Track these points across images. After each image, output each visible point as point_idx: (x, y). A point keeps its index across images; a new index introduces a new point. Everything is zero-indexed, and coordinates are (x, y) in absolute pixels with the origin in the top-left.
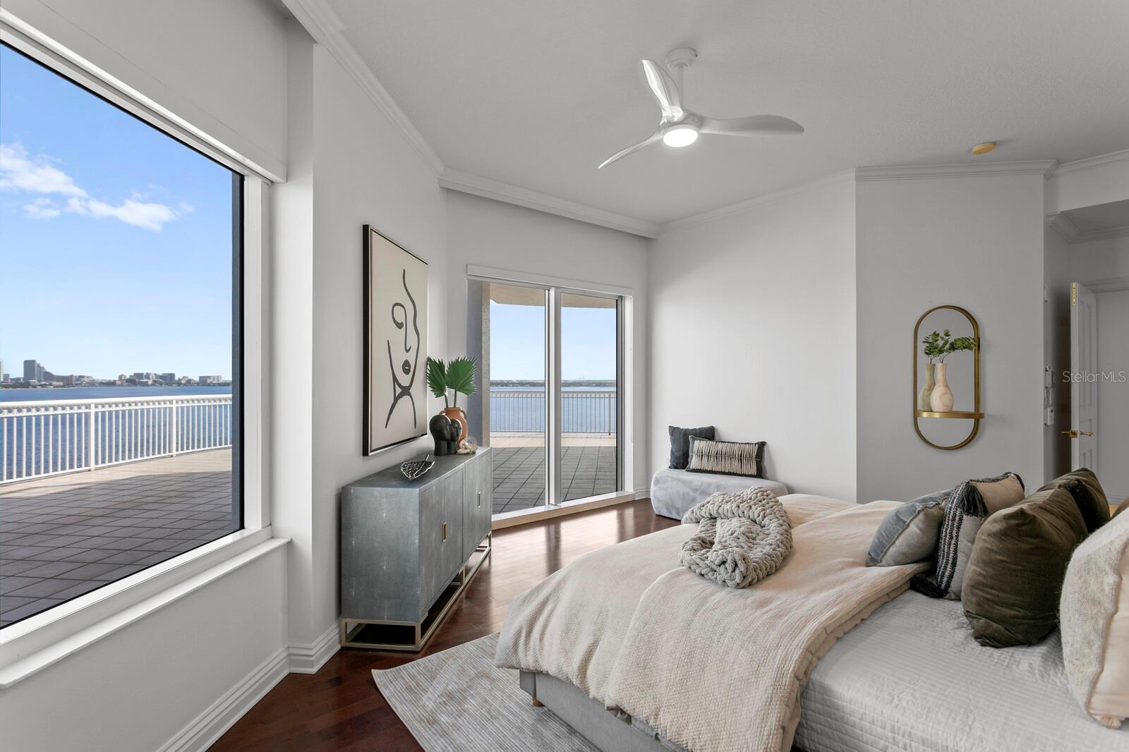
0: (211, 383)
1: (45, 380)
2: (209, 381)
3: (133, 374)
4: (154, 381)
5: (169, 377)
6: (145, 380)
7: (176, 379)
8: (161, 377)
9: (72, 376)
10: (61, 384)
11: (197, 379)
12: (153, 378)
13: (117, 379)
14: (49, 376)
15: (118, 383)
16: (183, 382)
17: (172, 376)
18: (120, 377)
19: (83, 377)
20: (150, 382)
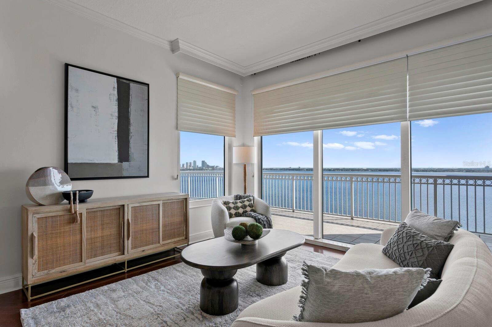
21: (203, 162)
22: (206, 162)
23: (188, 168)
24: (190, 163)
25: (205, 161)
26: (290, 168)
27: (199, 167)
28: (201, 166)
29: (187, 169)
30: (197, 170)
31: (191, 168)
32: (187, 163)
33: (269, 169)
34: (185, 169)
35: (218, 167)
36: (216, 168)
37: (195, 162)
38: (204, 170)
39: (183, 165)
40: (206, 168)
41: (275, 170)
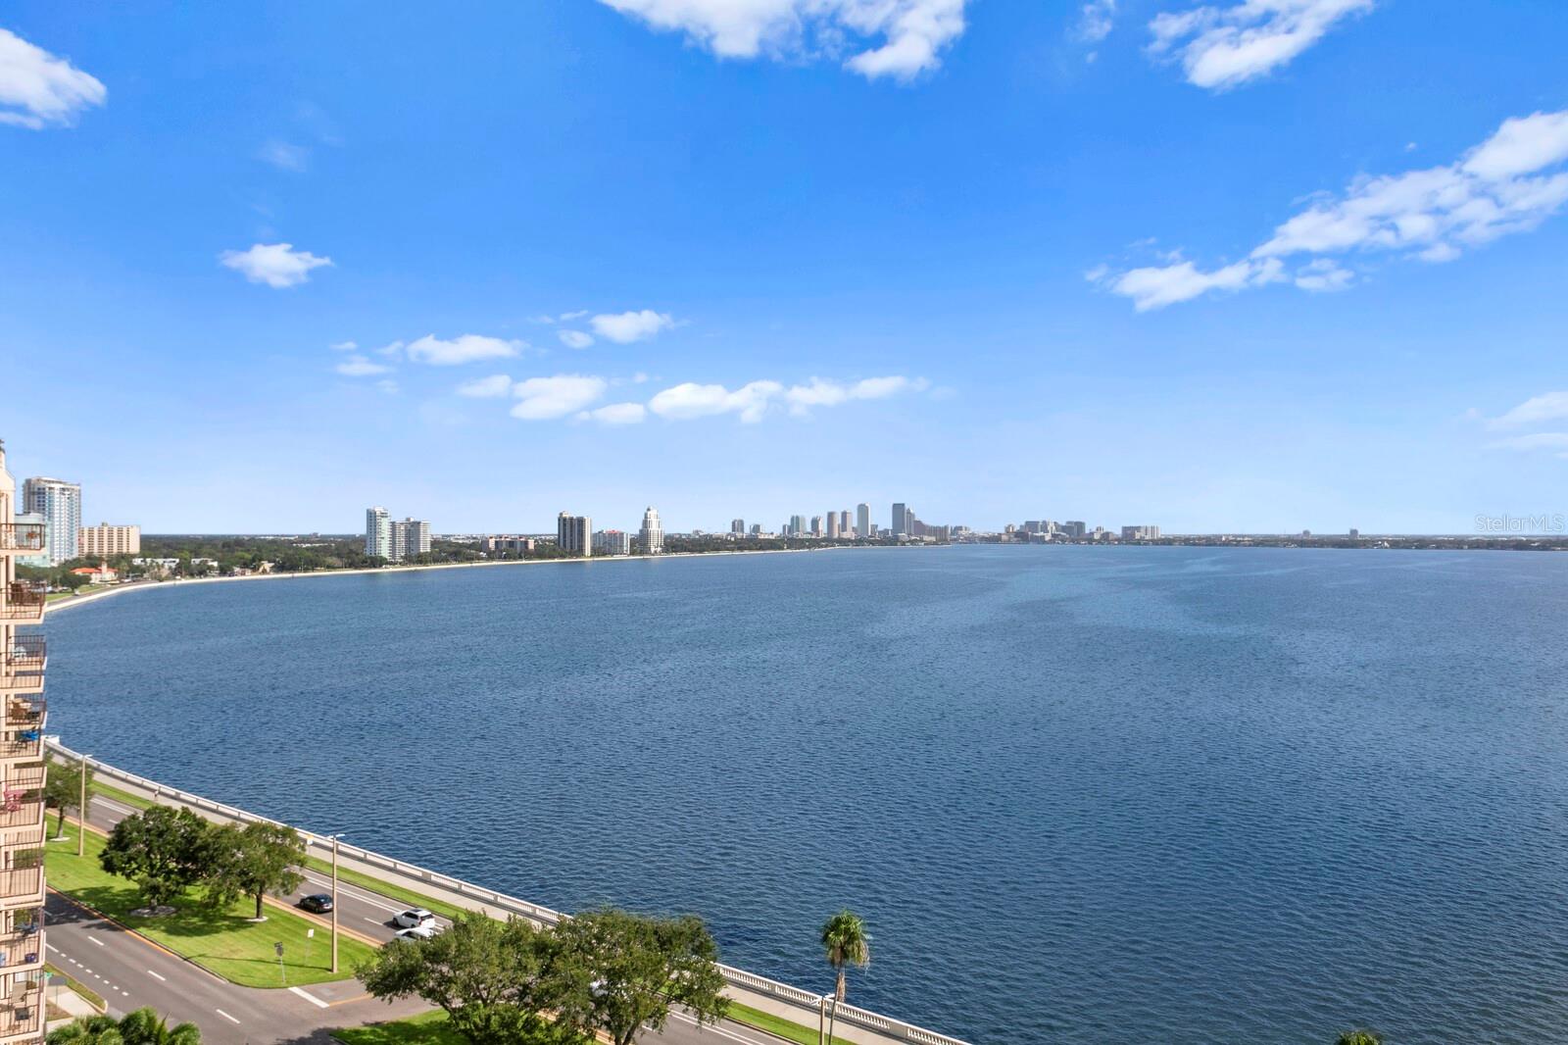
0: (1142, 539)
1: (916, 535)
2: (1138, 536)
3: (1023, 524)
4: (1053, 535)
5: (1075, 530)
6: (1042, 534)
7: (1087, 531)
8: (1064, 529)
9: (946, 528)
10: (933, 539)
11: (1118, 532)
12: (1051, 527)
13: (1003, 531)
14: (920, 528)
15: (1004, 537)
16: (1097, 537)
17: (1080, 525)
18: (1007, 529)
19: (960, 528)
20: (1048, 537)
21: (898, 509)
22: (909, 512)
23: (836, 536)
24: (844, 515)
25: (907, 507)
26: (1306, 533)
27: (880, 529)
28: (889, 526)
29: (829, 541)
30: (872, 543)
31: (848, 534)
32: (831, 516)
33: (1200, 538)
34: (824, 540)
35: (963, 532)
36: (952, 534)
37: (863, 510)
38: (903, 544)
39: (815, 522)
40: (909, 534)
41: (1227, 543)
